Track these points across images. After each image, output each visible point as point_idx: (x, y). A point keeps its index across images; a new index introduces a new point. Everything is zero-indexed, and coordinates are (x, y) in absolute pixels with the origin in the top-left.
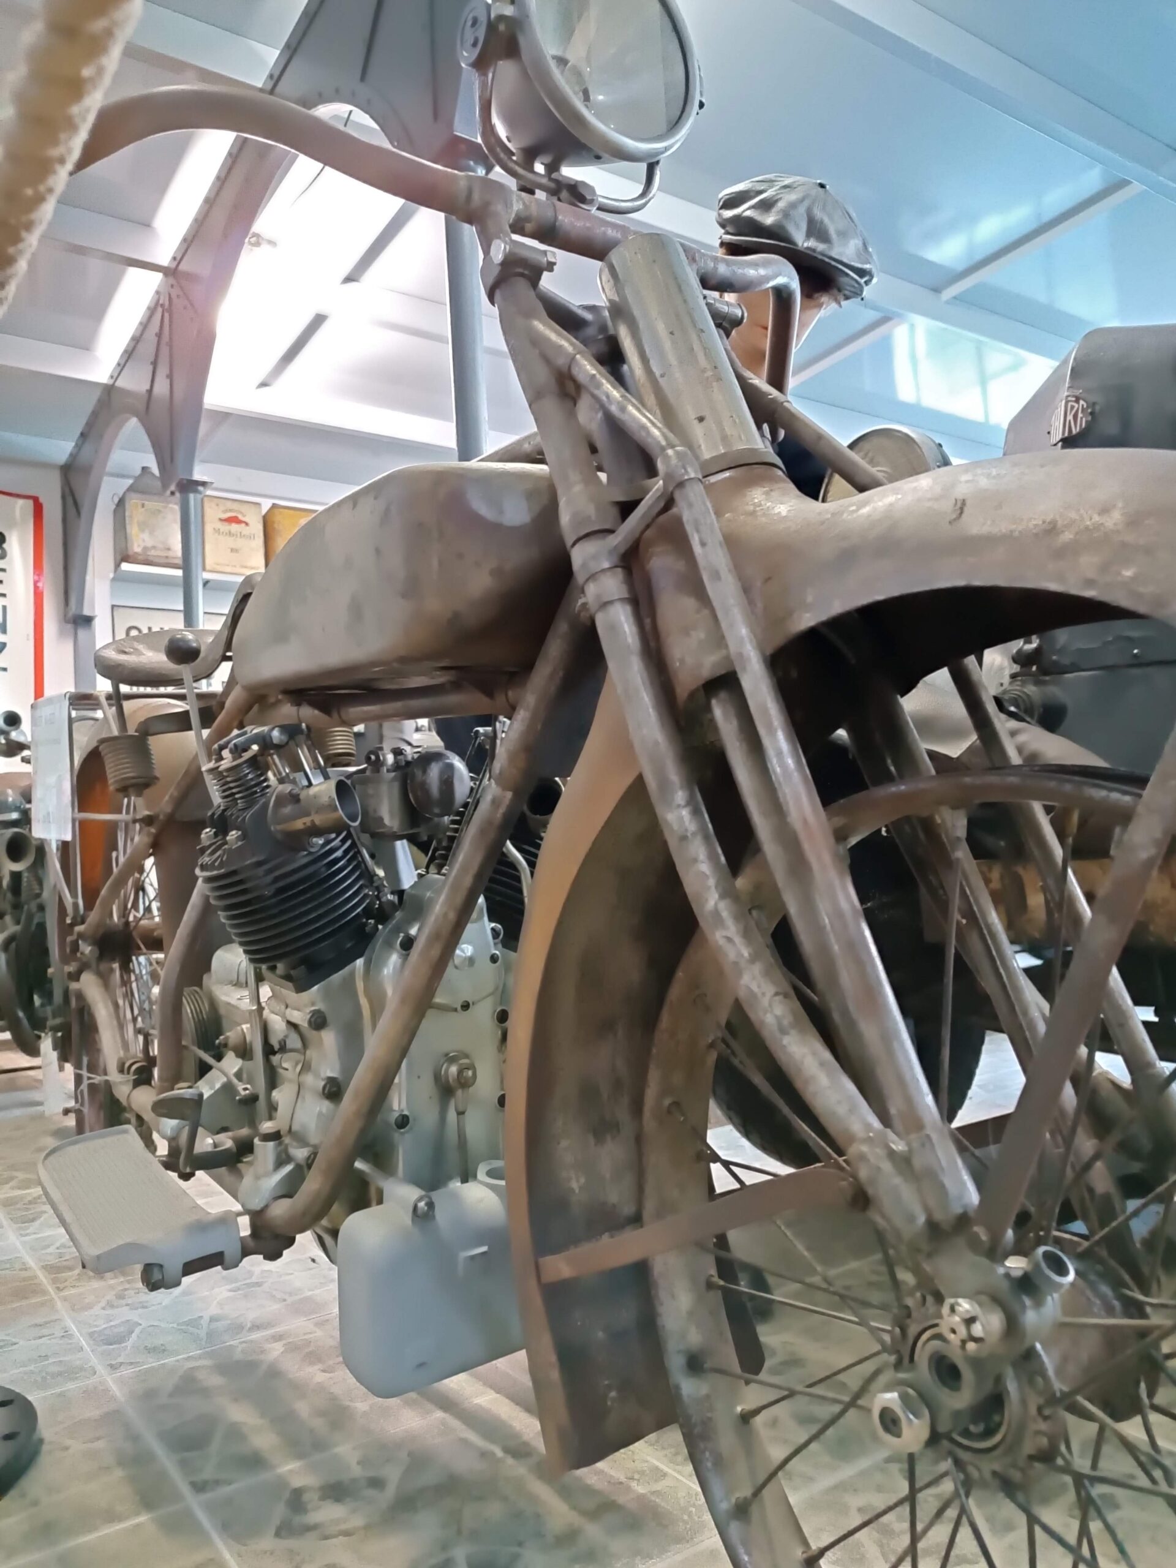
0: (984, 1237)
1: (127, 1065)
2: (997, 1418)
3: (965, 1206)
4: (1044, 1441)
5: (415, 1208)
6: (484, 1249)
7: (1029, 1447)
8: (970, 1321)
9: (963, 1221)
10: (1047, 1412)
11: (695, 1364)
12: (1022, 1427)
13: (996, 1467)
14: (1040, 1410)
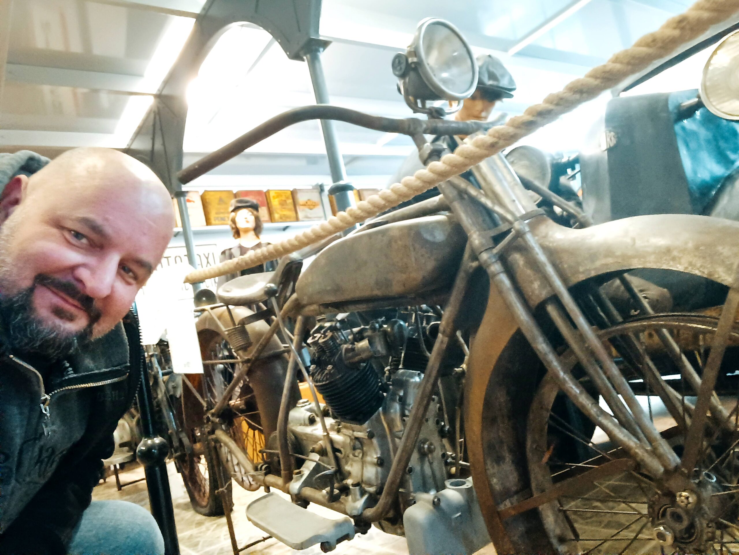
0: (686, 472)
1: (259, 467)
2: (693, 531)
3: (677, 463)
4: (710, 534)
5: (434, 502)
6: (460, 514)
7: (705, 537)
8: (687, 498)
9: (677, 468)
10: (710, 525)
11: (562, 540)
12: (702, 531)
13: (695, 547)
14: (708, 525)
